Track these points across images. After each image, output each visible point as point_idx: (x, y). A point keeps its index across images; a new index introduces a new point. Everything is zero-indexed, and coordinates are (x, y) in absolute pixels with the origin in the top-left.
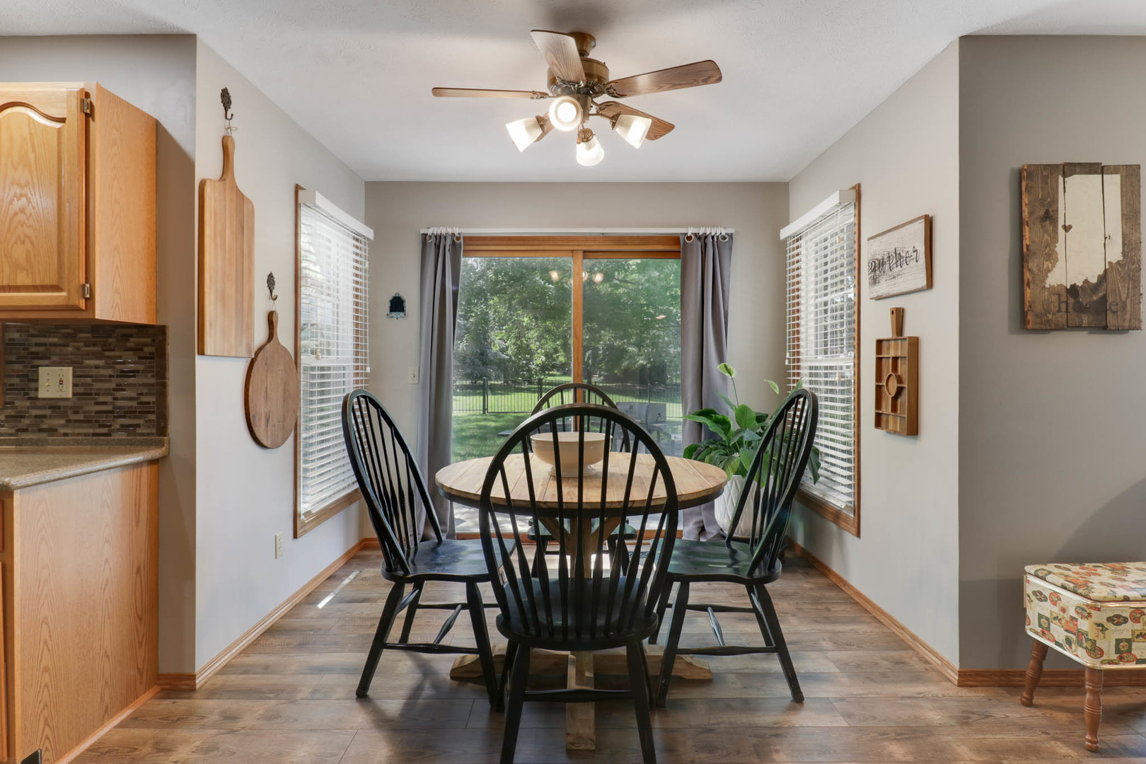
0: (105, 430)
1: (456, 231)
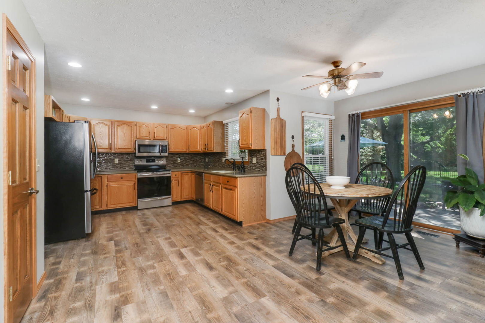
1: (358, 112)
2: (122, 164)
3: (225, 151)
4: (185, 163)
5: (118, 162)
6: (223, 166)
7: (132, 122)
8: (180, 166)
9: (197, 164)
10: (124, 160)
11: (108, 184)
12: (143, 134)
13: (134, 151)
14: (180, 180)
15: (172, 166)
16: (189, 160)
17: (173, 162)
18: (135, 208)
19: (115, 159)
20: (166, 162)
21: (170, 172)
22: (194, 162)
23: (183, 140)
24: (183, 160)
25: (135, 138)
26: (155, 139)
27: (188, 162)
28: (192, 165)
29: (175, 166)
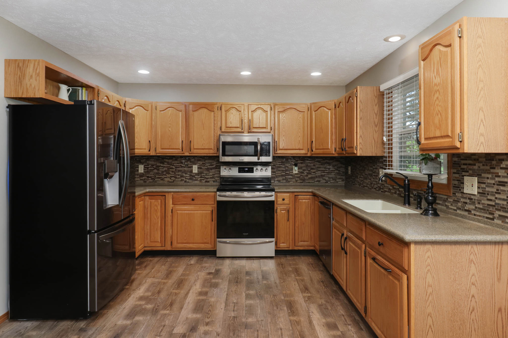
0: (491, 216)
2: (203, 174)
3: (386, 155)
4: (307, 176)
5: (198, 171)
6: (380, 188)
7: (216, 104)
8: (297, 181)
9: (329, 178)
10: (206, 168)
11: (174, 208)
12: (231, 123)
13: (217, 154)
14: (291, 209)
15: (283, 179)
16: (315, 170)
17: (286, 172)
18: (212, 253)
19: (194, 166)
20: (272, 172)
21: (273, 193)
22: (325, 175)
23: (300, 132)
24: (303, 170)
25: (219, 130)
26: (252, 131)
27: (313, 173)
28: (321, 180)
29: (289, 180)
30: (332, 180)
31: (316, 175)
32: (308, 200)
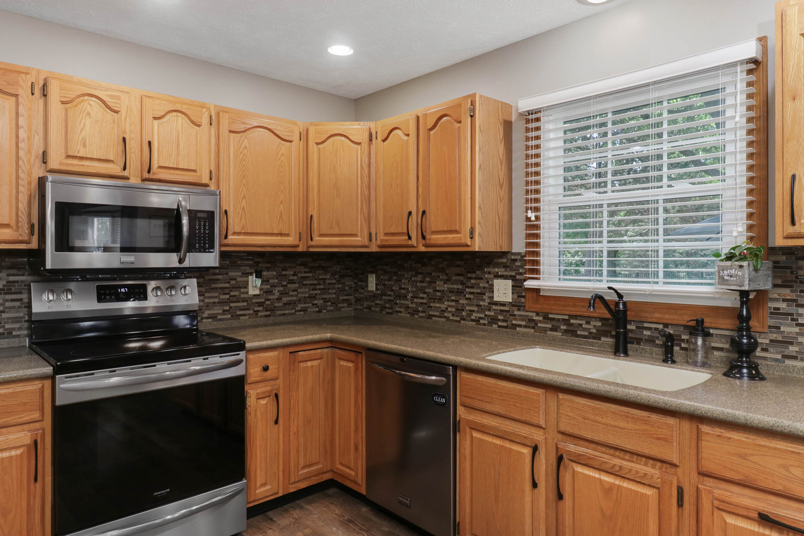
4: (279, 299)
7: (27, 73)
8: (257, 312)
9: (324, 299)
12: (84, 146)
13: (28, 242)
14: (282, 393)
15: (224, 312)
16: (297, 285)
17: (232, 293)
20: (199, 294)
21: (242, 355)
22: (316, 294)
23: (282, 192)
24: (271, 286)
25: (38, 162)
26: (155, 177)
27: (293, 291)
28: (308, 307)
29: (239, 313)
30: (330, 306)
31: (299, 296)
32: (319, 361)
